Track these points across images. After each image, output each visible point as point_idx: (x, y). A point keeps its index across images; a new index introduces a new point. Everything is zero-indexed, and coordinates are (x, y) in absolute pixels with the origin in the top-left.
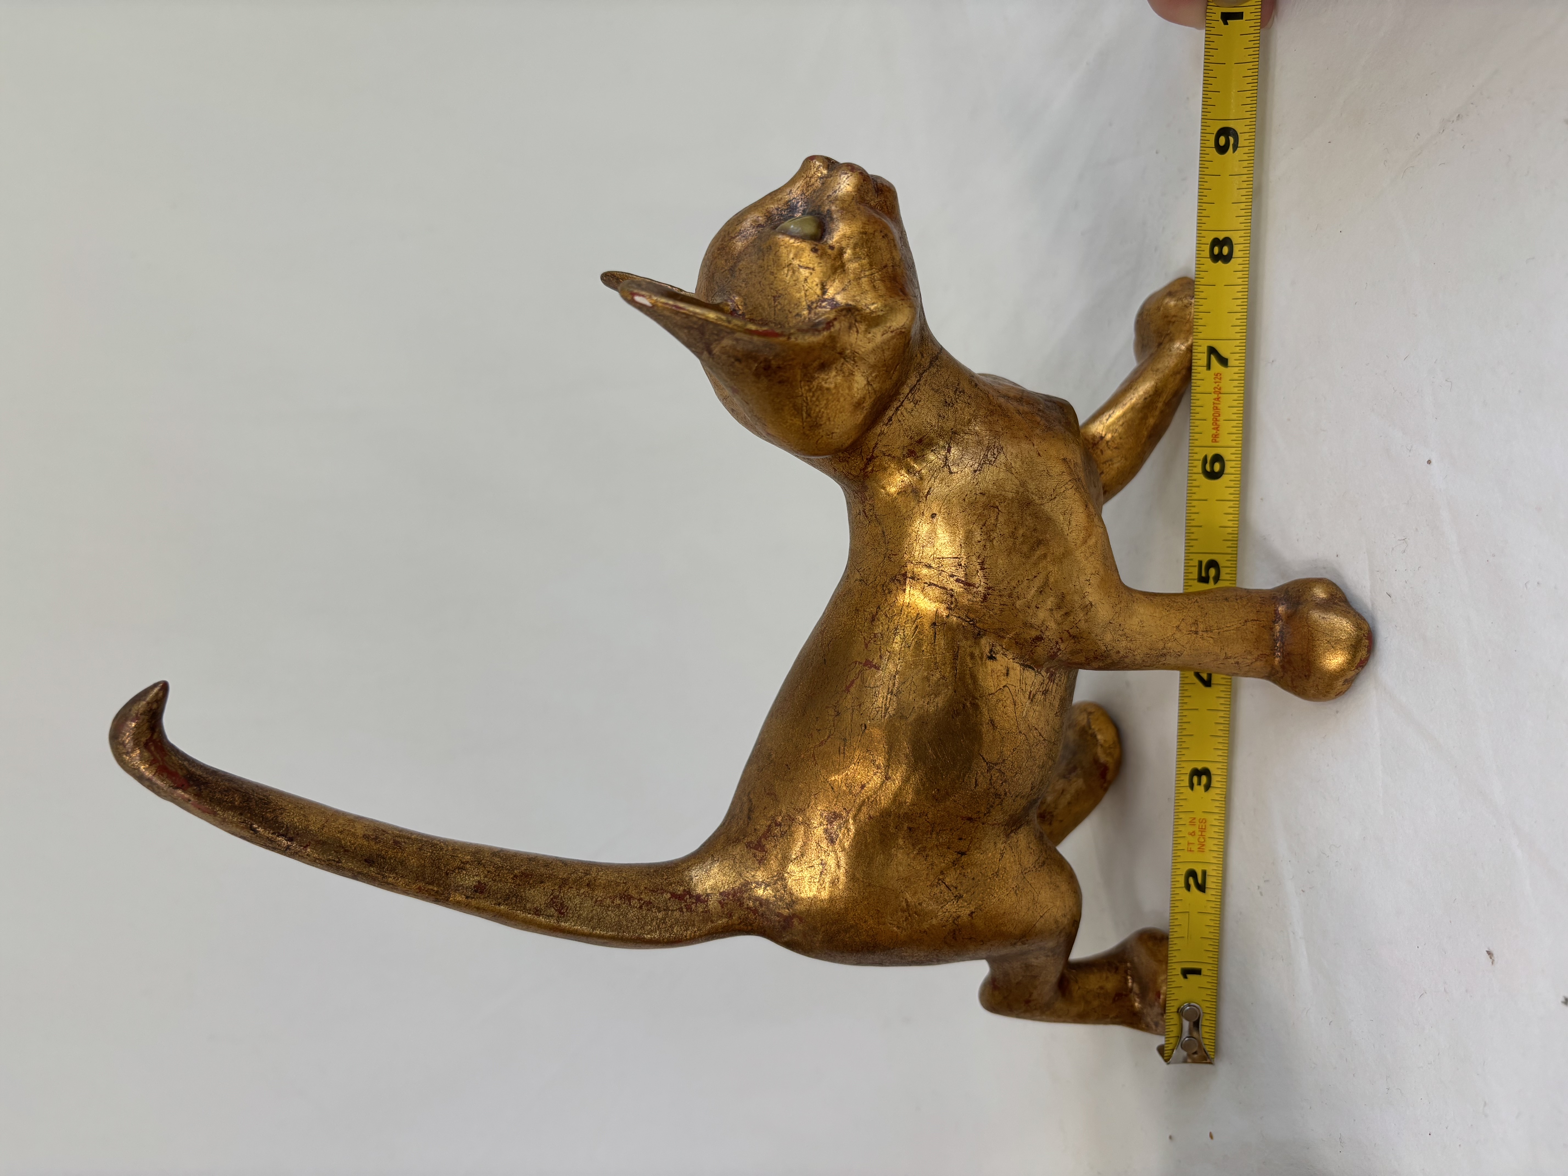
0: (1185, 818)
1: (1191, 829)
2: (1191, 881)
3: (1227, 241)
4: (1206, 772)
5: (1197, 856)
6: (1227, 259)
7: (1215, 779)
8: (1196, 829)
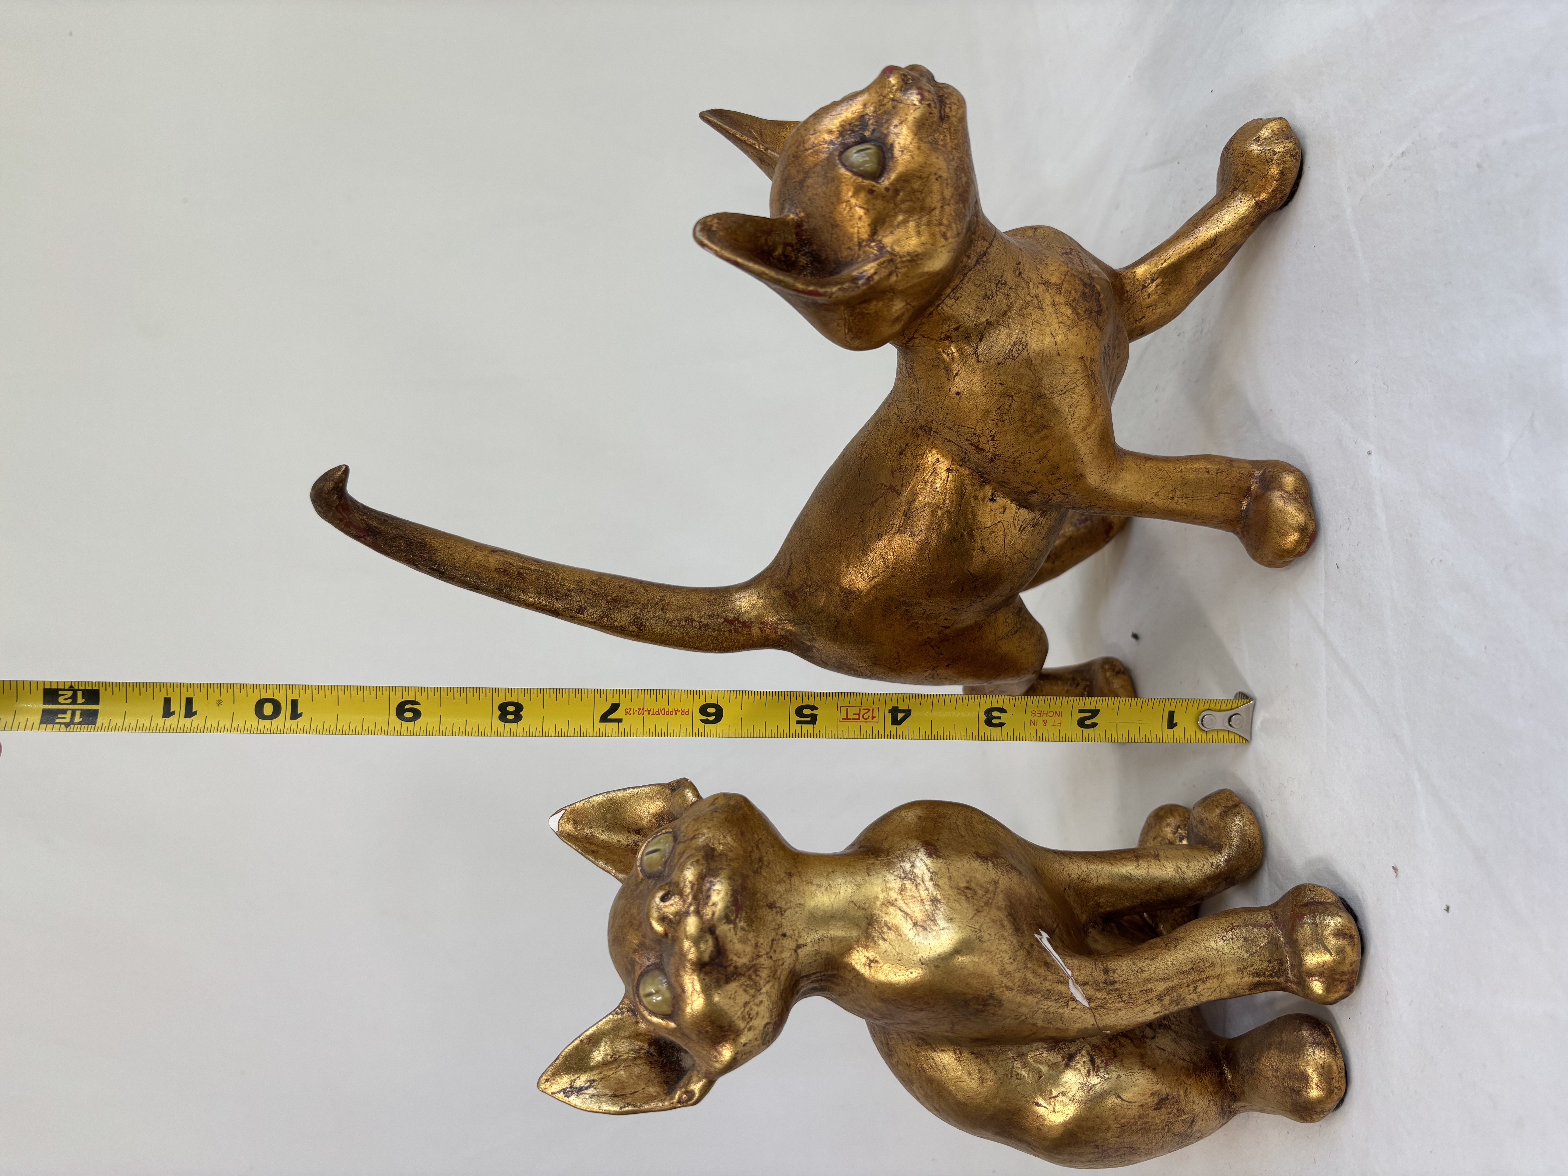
0: (1031, 730)
1: (1041, 723)
2: (1088, 722)
3: (503, 707)
4: (988, 712)
5: (1066, 719)
6: (519, 707)
7: (995, 705)
8: (1040, 720)
